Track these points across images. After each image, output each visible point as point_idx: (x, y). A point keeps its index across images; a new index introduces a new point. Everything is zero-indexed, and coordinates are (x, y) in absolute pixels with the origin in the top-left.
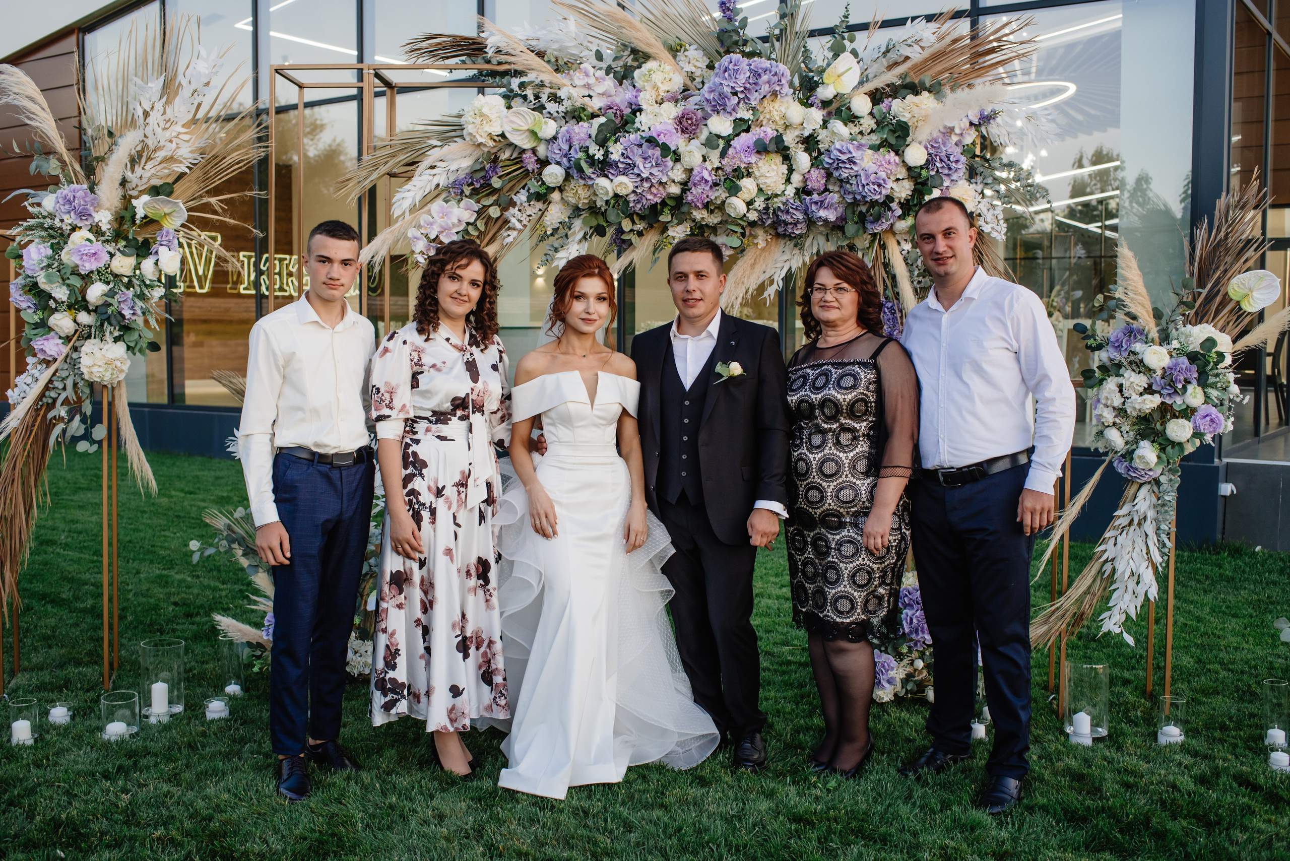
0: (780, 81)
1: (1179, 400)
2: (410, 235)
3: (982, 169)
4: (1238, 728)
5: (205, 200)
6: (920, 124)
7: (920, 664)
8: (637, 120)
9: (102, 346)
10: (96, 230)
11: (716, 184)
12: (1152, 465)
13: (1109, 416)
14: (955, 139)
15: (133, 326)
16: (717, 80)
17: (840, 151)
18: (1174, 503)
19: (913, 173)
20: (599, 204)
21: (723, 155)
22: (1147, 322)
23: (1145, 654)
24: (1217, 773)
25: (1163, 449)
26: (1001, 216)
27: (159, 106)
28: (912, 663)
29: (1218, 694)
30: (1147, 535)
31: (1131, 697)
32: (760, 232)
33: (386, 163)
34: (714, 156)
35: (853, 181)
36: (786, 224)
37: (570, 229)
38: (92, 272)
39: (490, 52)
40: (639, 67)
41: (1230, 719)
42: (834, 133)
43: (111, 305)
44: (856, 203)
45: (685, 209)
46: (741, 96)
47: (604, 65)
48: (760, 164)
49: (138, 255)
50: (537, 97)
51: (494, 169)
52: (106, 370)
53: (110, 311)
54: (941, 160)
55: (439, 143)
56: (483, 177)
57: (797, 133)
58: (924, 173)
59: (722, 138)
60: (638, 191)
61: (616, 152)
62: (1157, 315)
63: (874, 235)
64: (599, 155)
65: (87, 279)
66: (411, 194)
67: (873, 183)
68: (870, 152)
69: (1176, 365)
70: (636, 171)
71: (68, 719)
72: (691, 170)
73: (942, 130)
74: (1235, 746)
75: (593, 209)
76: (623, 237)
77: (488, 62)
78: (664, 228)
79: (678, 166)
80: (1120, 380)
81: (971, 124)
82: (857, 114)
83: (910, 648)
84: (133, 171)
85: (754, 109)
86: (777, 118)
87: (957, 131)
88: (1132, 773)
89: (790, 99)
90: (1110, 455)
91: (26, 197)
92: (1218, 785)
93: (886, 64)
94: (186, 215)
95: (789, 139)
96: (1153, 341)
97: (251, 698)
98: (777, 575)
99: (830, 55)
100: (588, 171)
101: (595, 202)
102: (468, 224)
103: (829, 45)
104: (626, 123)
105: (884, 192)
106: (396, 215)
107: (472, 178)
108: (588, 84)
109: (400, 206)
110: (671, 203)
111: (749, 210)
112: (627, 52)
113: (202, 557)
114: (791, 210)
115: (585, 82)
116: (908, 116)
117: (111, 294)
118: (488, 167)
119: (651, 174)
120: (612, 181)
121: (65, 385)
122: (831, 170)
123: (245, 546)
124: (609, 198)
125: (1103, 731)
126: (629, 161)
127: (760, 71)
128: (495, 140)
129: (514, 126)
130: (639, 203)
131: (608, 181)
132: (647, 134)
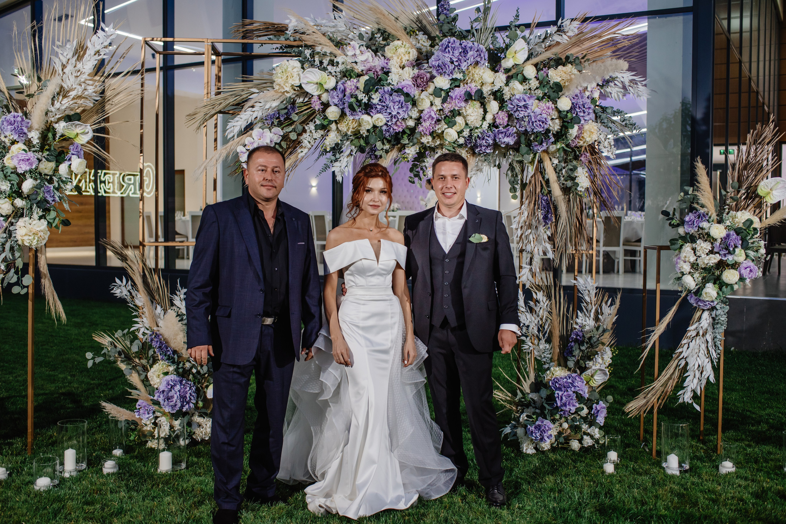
0: (480, 55)
1: (730, 258)
2: (238, 150)
4: (766, 461)
5: (103, 125)
6: (567, 84)
7: (565, 425)
8: (388, 78)
9: (30, 221)
10: (29, 143)
11: (438, 121)
12: (714, 299)
13: (687, 268)
14: (587, 94)
15: (52, 208)
16: (440, 53)
17: (518, 100)
18: (725, 322)
19: (562, 115)
20: (361, 132)
24: (764, 491)
25: (720, 289)
26: (612, 143)
27: (72, 61)
28: (561, 426)
30: (707, 342)
33: (220, 104)
34: (438, 101)
35: (526, 119)
36: (481, 146)
37: (341, 147)
38: (26, 172)
39: (289, 32)
40: (388, 45)
42: (513, 89)
43: (38, 194)
44: (526, 132)
45: (417, 136)
46: (456, 64)
47: (364, 43)
48: (467, 108)
49: (57, 161)
50: (321, 63)
51: (293, 108)
52: (34, 239)
53: (39, 199)
54: (579, 107)
55: (257, 91)
56: (287, 114)
57: (489, 88)
58: (569, 115)
59: (444, 90)
60: (390, 123)
61: (376, 98)
63: (536, 154)
64: (365, 100)
65: (22, 177)
66: (239, 123)
67: (539, 121)
68: (537, 101)
69: (728, 236)
70: (388, 111)
71: (7, 475)
72: (421, 112)
73: (581, 89)
75: (357, 134)
76: (378, 153)
77: (287, 39)
78: (403, 148)
79: (415, 108)
80: (694, 245)
81: (598, 85)
82: (528, 77)
83: (561, 415)
84: (53, 104)
85: (464, 72)
86: (477, 79)
87: (589, 89)
89: (485, 67)
90: (684, 292)
92: (768, 499)
93: (544, 46)
94: (90, 135)
95: (485, 92)
96: (713, 221)
97: (131, 458)
99: (507, 41)
100: (358, 110)
101: (359, 130)
102: (276, 144)
103: (507, 33)
104: (380, 80)
105: (546, 127)
106: (229, 137)
107: (279, 113)
108: (355, 55)
109: (231, 132)
110: (408, 131)
111: (459, 138)
112: (379, 35)
113: (94, 364)
114: (486, 138)
115: (353, 53)
116: (560, 79)
117: (39, 187)
118: (289, 107)
119: (398, 113)
120: (372, 117)
121: (4, 248)
122: (512, 112)
123: (123, 356)
124: (369, 128)
125: (687, 466)
126: (384, 104)
127: (468, 49)
128: (295, 90)
129: (309, 80)
130: (389, 131)
131: (370, 117)
132: (396, 87)
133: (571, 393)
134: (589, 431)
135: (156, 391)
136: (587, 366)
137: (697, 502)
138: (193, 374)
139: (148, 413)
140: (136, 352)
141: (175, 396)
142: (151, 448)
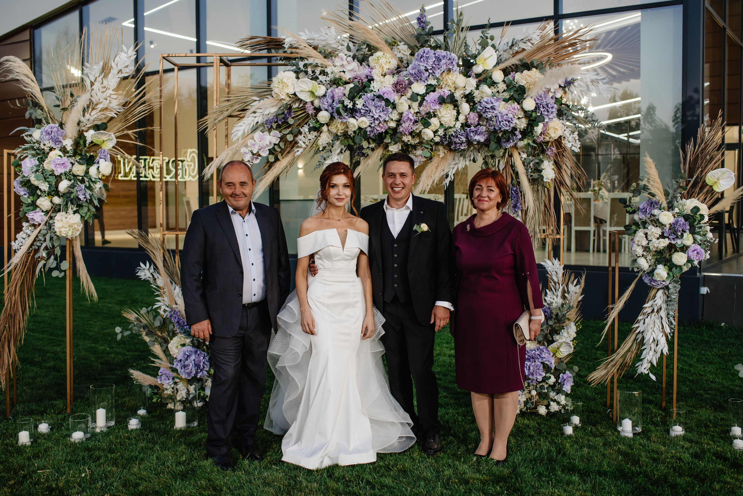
0: (452, 63)
1: (679, 242)
2: (242, 151)
3: (566, 112)
4: (715, 426)
5: (125, 132)
6: (531, 87)
8: (371, 85)
9: (66, 215)
10: (64, 150)
11: (416, 122)
12: (665, 279)
13: (639, 251)
14: (551, 95)
15: (84, 204)
16: (416, 62)
17: (486, 102)
18: (677, 300)
19: (527, 114)
20: (349, 133)
21: (420, 105)
22: (661, 198)
23: (660, 385)
24: (703, 452)
25: (670, 269)
26: (577, 138)
27: (99, 79)
28: (530, 392)
29: (703, 407)
30: (662, 318)
31: (654, 410)
32: (441, 148)
33: (227, 110)
34: (415, 105)
35: (494, 119)
36: (456, 143)
37: (332, 147)
38: (61, 174)
39: (286, 46)
40: (372, 55)
41: (710, 422)
42: (483, 92)
43: (72, 193)
44: (495, 131)
45: (398, 135)
46: (431, 71)
47: (351, 54)
48: (441, 110)
49: (87, 164)
51: (290, 113)
52: (69, 230)
53: (72, 197)
54: (543, 107)
55: (258, 99)
56: (284, 118)
57: (462, 92)
58: (534, 114)
59: (420, 95)
60: (373, 125)
61: (359, 103)
62: (667, 194)
63: (506, 149)
64: (350, 106)
65: (59, 178)
66: (242, 128)
67: (506, 121)
68: (504, 103)
69: (677, 222)
70: (371, 114)
71: (49, 430)
72: (401, 114)
73: (545, 90)
74: (713, 436)
75: (345, 135)
76: (364, 151)
77: (285, 52)
78: (386, 146)
79: (395, 111)
80: (646, 230)
81: (560, 86)
82: (496, 81)
83: (528, 383)
84: (84, 116)
85: (438, 79)
86: (451, 84)
87: (552, 90)
88: (657, 452)
89: (457, 73)
90: (641, 273)
91: (23, 131)
92: (705, 458)
93: (511, 53)
94: (115, 141)
95: (458, 95)
96: (664, 208)
97: (153, 417)
98: (447, 343)
99: (479, 48)
100: (344, 114)
101: (347, 132)
102: (275, 144)
103: (479, 42)
104: (365, 87)
105: (512, 125)
106: (234, 140)
107: (277, 118)
108: (343, 65)
109: (236, 135)
110: (391, 132)
111: (435, 136)
112: (364, 47)
113: (123, 336)
114: (459, 136)
115: (341, 64)
116: (525, 82)
117: (72, 186)
118: (286, 112)
119: (380, 116)
120: (357, 120)
121: (45, 239)
122: (482, 113)
123: (147, 330)
124: (355, 130)
125: (639, 429)
126: (367, 109)
127: (441, 57)
128: (290, 97)
129: (301, 89)
130: (372, 132)
131: (355, 120)
132: (377, 93)
133: (539, 363)
134: (556, 398)
135: (175, 360)
136: (554, 339)
137: (639, 460)
138: (206, 346)
139: (169, 379)
140: (159, 327)
141: (191, 364)
142: (171, 409)
